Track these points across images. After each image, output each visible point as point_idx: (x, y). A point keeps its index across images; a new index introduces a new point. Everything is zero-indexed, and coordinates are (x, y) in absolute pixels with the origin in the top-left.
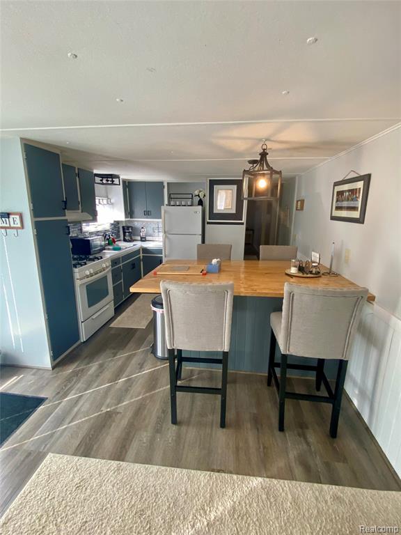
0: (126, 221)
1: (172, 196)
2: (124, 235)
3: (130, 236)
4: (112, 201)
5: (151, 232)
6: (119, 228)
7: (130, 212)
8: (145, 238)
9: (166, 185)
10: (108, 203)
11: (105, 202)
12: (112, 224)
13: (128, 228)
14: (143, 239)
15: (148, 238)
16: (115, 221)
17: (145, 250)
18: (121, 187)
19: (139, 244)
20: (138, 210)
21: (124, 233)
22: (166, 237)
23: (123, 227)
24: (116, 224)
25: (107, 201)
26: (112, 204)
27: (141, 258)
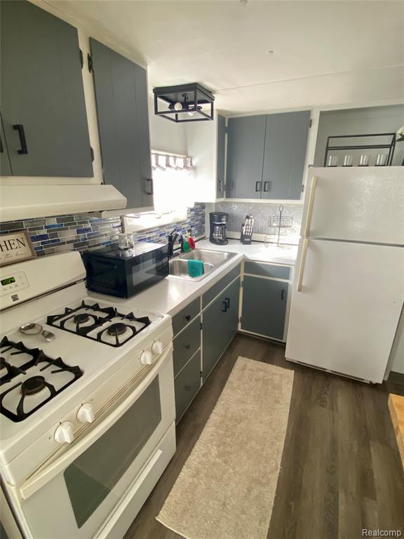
0: (216, 204)
1: (333, 143)
2: (212, 231)
3: (223, 232)
4: (194, 162)
5: (262, 223)
6: (203, 216)
7: (226, 186)
8: (250, 237)
9: (315, 118)
10: (185, 167)
11: (180, 162)
12: (192, 210)
13: (220, 215)
14: (245, 240)
15: (255, 236)
16: (197, 204)
17: (250, 266)
18: (213, 124)
19: (240, 251)
20: (244, 179)
21: (213, 227)
22: (309, 245)
23: (211, 215)
24: (199, 209)
25: (185, 162)
26: (194, 168)
27: (242, 280)
